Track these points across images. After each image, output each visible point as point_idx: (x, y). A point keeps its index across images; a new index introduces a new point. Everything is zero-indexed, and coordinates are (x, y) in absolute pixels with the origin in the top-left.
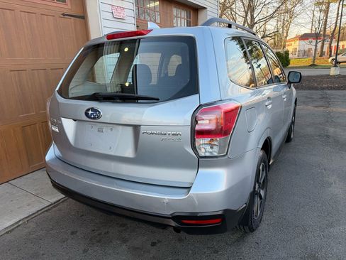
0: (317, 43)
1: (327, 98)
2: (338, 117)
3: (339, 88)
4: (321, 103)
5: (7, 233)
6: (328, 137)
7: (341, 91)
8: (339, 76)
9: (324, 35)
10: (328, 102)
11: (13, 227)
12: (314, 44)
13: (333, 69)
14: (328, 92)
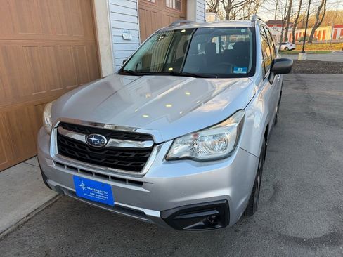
0: (283, 30)
1: (302, 81)
2: (317, 97)
3: (309, 72)
4: (298, 86)
5: (48, 207)
6: (314, 114)
7: (312, 75)
8: (306, 61)
9: (288, 23)
10: (305, 84)
11: (51, 202)
12: (281, 31)
13: (301, 54)
14: (301, 75)
